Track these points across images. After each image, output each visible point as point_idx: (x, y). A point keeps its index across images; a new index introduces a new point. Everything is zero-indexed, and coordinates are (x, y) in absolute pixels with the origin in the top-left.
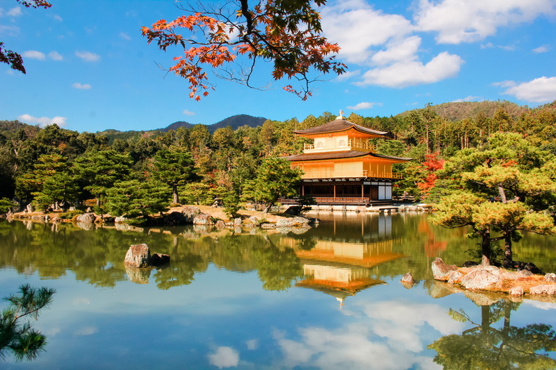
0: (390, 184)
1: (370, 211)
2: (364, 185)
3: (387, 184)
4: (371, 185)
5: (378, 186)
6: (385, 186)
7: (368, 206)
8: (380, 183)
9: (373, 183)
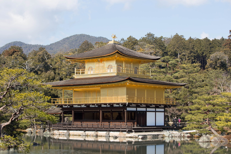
0: (163, 110)
1: (131, 137)
2: (128, 111)
3: (157, 110)
4: (136, 111)
5: (146, 112)
6: (156, 112)
7: (130, 131)
8: (148, 109)
9: (139, 109)
